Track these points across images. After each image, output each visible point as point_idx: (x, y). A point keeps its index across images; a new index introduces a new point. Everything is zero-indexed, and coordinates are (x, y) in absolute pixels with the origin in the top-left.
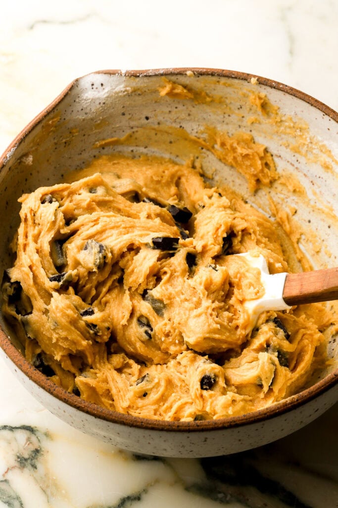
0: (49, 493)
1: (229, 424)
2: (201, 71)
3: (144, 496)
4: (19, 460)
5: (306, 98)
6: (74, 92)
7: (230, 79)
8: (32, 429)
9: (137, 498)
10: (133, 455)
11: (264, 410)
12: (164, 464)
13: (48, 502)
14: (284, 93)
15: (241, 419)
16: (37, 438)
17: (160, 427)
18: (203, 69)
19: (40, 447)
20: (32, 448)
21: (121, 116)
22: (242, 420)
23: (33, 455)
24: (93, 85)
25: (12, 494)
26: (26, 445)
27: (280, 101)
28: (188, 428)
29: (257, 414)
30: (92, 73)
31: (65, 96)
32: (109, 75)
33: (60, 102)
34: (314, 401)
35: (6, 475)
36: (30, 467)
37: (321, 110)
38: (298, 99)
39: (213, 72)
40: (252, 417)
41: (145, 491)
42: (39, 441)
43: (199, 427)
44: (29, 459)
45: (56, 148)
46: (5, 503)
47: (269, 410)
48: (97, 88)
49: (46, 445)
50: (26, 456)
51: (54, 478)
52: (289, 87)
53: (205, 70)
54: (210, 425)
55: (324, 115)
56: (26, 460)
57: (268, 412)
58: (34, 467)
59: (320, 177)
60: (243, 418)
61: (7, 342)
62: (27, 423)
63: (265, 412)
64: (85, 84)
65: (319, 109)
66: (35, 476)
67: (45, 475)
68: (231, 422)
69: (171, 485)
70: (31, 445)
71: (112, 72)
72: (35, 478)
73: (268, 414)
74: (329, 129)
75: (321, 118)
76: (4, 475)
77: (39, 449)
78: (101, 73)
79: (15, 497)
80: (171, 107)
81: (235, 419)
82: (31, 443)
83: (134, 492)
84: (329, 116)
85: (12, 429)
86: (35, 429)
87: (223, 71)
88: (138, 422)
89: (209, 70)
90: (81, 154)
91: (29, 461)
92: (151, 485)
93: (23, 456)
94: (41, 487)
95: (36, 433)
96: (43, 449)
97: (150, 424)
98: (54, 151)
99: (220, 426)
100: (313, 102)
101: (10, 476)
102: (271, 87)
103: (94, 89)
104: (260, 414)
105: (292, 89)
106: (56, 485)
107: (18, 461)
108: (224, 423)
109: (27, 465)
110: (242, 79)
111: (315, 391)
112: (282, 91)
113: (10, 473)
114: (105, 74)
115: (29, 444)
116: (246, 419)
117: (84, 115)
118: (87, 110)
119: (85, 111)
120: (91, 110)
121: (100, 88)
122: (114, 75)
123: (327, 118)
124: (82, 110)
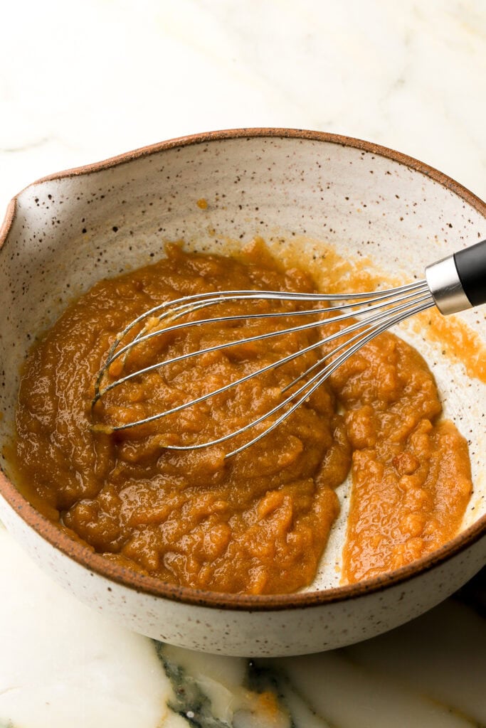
1: (429, 563)
2: (181, 142)
6: (20, 214)
7: (223, 142)
11: (466, 532)
14: (300, 140)
15: (442, 552)
17: (344, 595)
18: (183, 137)
21: (83, 235)
22: (445, 552)
24: (37, 200)
27: (294, 153)
28: (380, 585)
29: (461, 539)
30: (31, 185)
31: (12, 221)
32: (58, 180)
33: (9, 231)
37: (359, 148)
39: (197, 139)
40: (455, 546)
43: (394, 580)
45: (14, 299)
47: (472, 530)
48: (44, 203)
52: (304, 130)
53: (186, 139)
54: (407, 572)
55: (363, 154)
59: (368, 243)
60: (445, 549)
61: (87, 554)
63: (469, 533)
64: (26, 202)
65: (355, 147)
68: (432, 560)
71: (61, 175)
73: (473, 535)
74: (372, 172)
75: (359, 160)
78: (45, 181)
80: (145, 205)
81: (436, 555)
84: (372, 152)
87: (210, 133)
88: (312, 598)
89: (191, 138)
90: (43, 300)
97: (329, 596)
98: (12, 304)
99: (420, 569)
100: (344, 141)
102: (282, 137)
103: (41, 205)
104: (463, 538)
105: (309, 132)
108: (423, 564)
110: (239, 137)
112: (298, 138)
114: (51, 180)
116: (449, 550)
117: (39, 243)
118: (40, 236)
119: (39, 237)
120: (45, 235)
121: (49, 202)
122: (65, 179)
123: (368, 156)
124: (35, 236)
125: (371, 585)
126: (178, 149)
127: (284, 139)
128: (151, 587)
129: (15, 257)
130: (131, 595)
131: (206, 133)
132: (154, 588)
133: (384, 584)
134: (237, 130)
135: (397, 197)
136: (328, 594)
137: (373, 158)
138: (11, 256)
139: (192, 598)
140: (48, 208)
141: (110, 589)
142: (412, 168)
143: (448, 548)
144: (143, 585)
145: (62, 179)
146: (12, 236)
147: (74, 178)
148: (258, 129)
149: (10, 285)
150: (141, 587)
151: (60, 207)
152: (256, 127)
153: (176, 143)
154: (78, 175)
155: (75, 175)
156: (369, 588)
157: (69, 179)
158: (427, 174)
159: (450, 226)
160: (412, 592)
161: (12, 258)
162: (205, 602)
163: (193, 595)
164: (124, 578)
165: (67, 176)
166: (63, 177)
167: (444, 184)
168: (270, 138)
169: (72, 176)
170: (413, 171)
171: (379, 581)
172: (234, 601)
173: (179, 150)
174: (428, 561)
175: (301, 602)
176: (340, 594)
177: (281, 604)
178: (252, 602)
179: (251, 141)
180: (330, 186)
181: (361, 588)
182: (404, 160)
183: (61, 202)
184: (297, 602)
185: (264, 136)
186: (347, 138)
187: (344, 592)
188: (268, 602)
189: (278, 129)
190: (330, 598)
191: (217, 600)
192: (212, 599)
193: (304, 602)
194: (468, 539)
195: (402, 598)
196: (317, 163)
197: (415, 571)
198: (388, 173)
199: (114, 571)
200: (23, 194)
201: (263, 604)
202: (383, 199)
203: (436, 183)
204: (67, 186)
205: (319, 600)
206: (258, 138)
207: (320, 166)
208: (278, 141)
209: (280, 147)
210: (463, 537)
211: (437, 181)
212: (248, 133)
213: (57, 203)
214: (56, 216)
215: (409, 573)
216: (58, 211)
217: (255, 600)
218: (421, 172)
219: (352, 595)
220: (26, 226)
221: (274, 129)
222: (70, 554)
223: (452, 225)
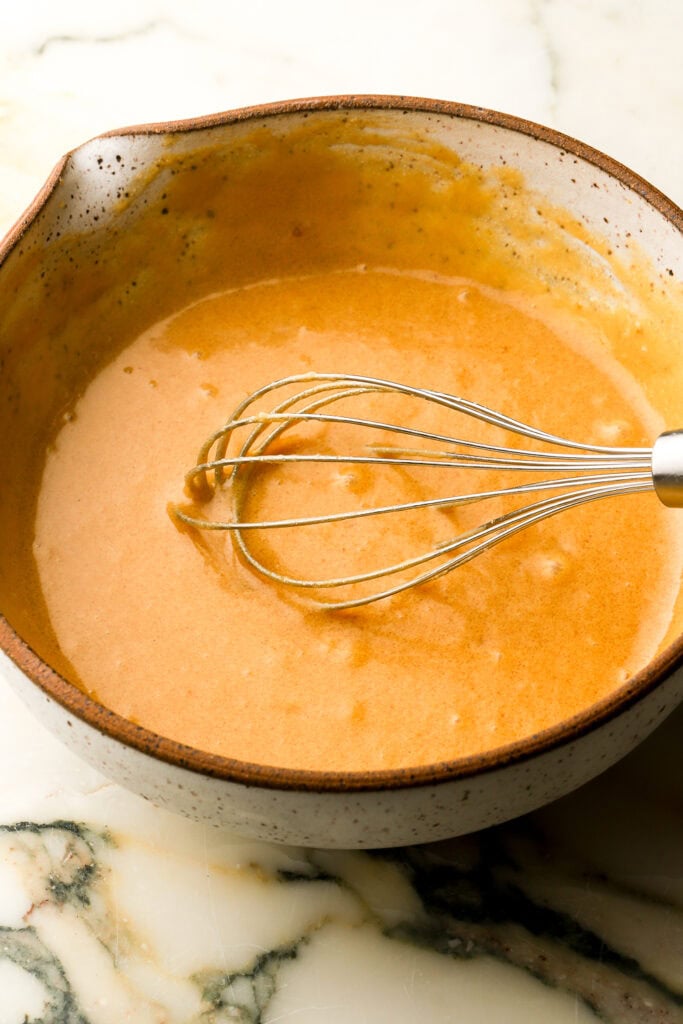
0: (115, 949)
1: (508, 757)
2: (310, 105)
3: (303, 950)
4: (54, 887)
5: (524, 127)
6: (69, 179)
7: (369, 112)
8: (76, 827)
9: (290, 954)
10: (279, 871)
12: (340, 885)
13: (115, 967)
14: (477, 123)
15: (529, 743)
16: (88, 844)
18: (313, 98)
19: (93, 861)
20: (79, 864)
21: (162, 216)
22: (533, 745)
23: (82, 877)
24: (100, 161)
25: (43, 953)
26: (67, 859)
27: (470, 140)
28: (431, 777)
29: (560, 730)
30: (95, 138)
31: (54, 188)
32: (131, 137)
33: (47, 201)
34: (659, 689)
35: (29, 917)
36: (75, 900)
37: (557, 146)
38: (508, 131)
39: (333, 103)
40: (550, 738)
41: (305, 939)
42: (92, 850)
43: (453, 773)
44: (73, 885)
45: (48, 295)
46: (30, 971)
47: (579, 719)
48: (109, 166)
49: (105, 857)
50: (68, 880)
51: (125, 920)
53: (317, 101)
55: (562, 154)
56: (67, 887)
57: (578, 723)
58: (85, 900)
62: (66, 817)
63: (573, 723)
64: (85, 162)
65: (552, 144)
66: (86, 918)
67: (107, 915)
68: (512, 753)
69: (356, 927)
70: (75, 858)
71: (135, 131)
72: (87, 923)
73: (580, 726)
74: (574, 181)
75: (558, 161)
76: (25, 919)
77: (92, 865)
78: (114, 135)
79: (49, 959)
81: (519, 746)
82: (76, 854)
83: (283, 943)
84: (573, 153)
85: (37, 828)
86: (82, 827)
87: (353, 97)
88: (333, 781)
89: (325, 101)
91: (73, 890)
92: (316, 929)
93: (61, 880)
94: (98, 939)
95: (86, 835)
96: (100, 866)
97: (358, 781)
99: (493, 763)
100: (538, 132)
101: (39, 920)
102: (452, 115)
103: (104, 169)
105: (492, 113)
106: (128, 934)
107: (52, 890)
109: (69, 898)
110: (393, 108)
111: (659, 670)
112: (474, 119)
113: (37, 912)
114: (122, 135)
115: (71, 857)
116: (540, 743)
117: (93, 221)
118: (97, 212)
119: (94, 213)
120: (104, 210)
121: (116, 166)
122: (141, 136)
123: (569, 158)
124: (88, 211)
125: (420, 775)
126: (304, 113)
127: (456, 119)
128: (120, 731)
129: (53, 238)
130: (95, 735)
131: (347, 96)
132: (123, 733)
133: (438, 776)
134: (392, 97)
135: (606, 220)
136: (356, 778)
137: (575, 162)
138: (47, 235)
139: (170, 754)
140: (114, 173)
141: (69, 723)
142: (625, 183)
143: (538, 740)
144: (110, 726)
145: (137, 137)
146: (50, 208)
147: (153, 137)
148: (421, 99)
149: (43, 275)
150: (106, 729)
151: (131, 175)
152: (419, 96)
153: (302, 106)
154: (159, 134)
155: (155, 133)
156: (416, 779)
157: (146, 137)
158: (643, 196)
159: (671, 273)
160: (481, 791)
161: (48, 239)
162: (187, 763)
163: (173, 751)
164: (86, 712)
165: (144, 133)
166: (138, 134)
167: (664, 214)
168: (436, 115)
169: (151, 133)
170: (627, 188)
171: (432, 770)
172: (226, 767)
173: (306, 116)
174: (507, 754)
175: (317, 783)
176: (373, 781)
177: (290, 782)
178: (250, 773)
179: (409, 115)
180: (517, 192)
181: (404, 777)
182: (616, 171)
183: (133, 168)
184: (313, 782)
185: (428, 111)
186: (544, 128)
187: (380, 779)
188: (272, 776)
189: (449, 103)
190: (359, 785)
191: (203, 762)
192: (198, 760)
193: (321, 785)
194: (572, 731)
195: (466, 798)
196: (501, 158)
197: (485, 764)
198: (595, 185)
199: (75, 701)
200: (82, 150)
201: (266, 778)
202: (587, 221)
203: (655, 210)
204: (143, 146)
205: (342, 785)
206: (420, 113)
207: (504, 163)
208: (446, 120)
209: (450, 129)
210: (563, 727)
211: (655, 206)
212: (406, 103)
213: (128, 168)
214: (124, 185)
215: (476, 767)
216: (127, 180)
217: (255, 771)
218: (637, 192)
219: (389, 785)
220: (76, 196)
221: (443, 102)
222: (23, 667)
223: (674, 272)
